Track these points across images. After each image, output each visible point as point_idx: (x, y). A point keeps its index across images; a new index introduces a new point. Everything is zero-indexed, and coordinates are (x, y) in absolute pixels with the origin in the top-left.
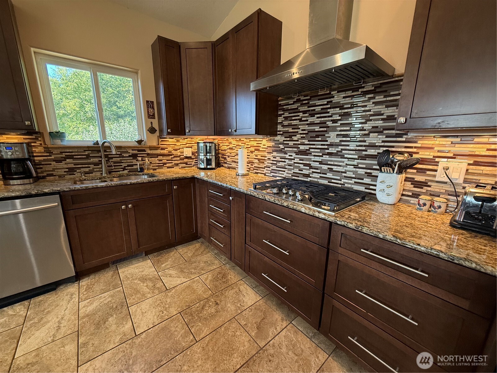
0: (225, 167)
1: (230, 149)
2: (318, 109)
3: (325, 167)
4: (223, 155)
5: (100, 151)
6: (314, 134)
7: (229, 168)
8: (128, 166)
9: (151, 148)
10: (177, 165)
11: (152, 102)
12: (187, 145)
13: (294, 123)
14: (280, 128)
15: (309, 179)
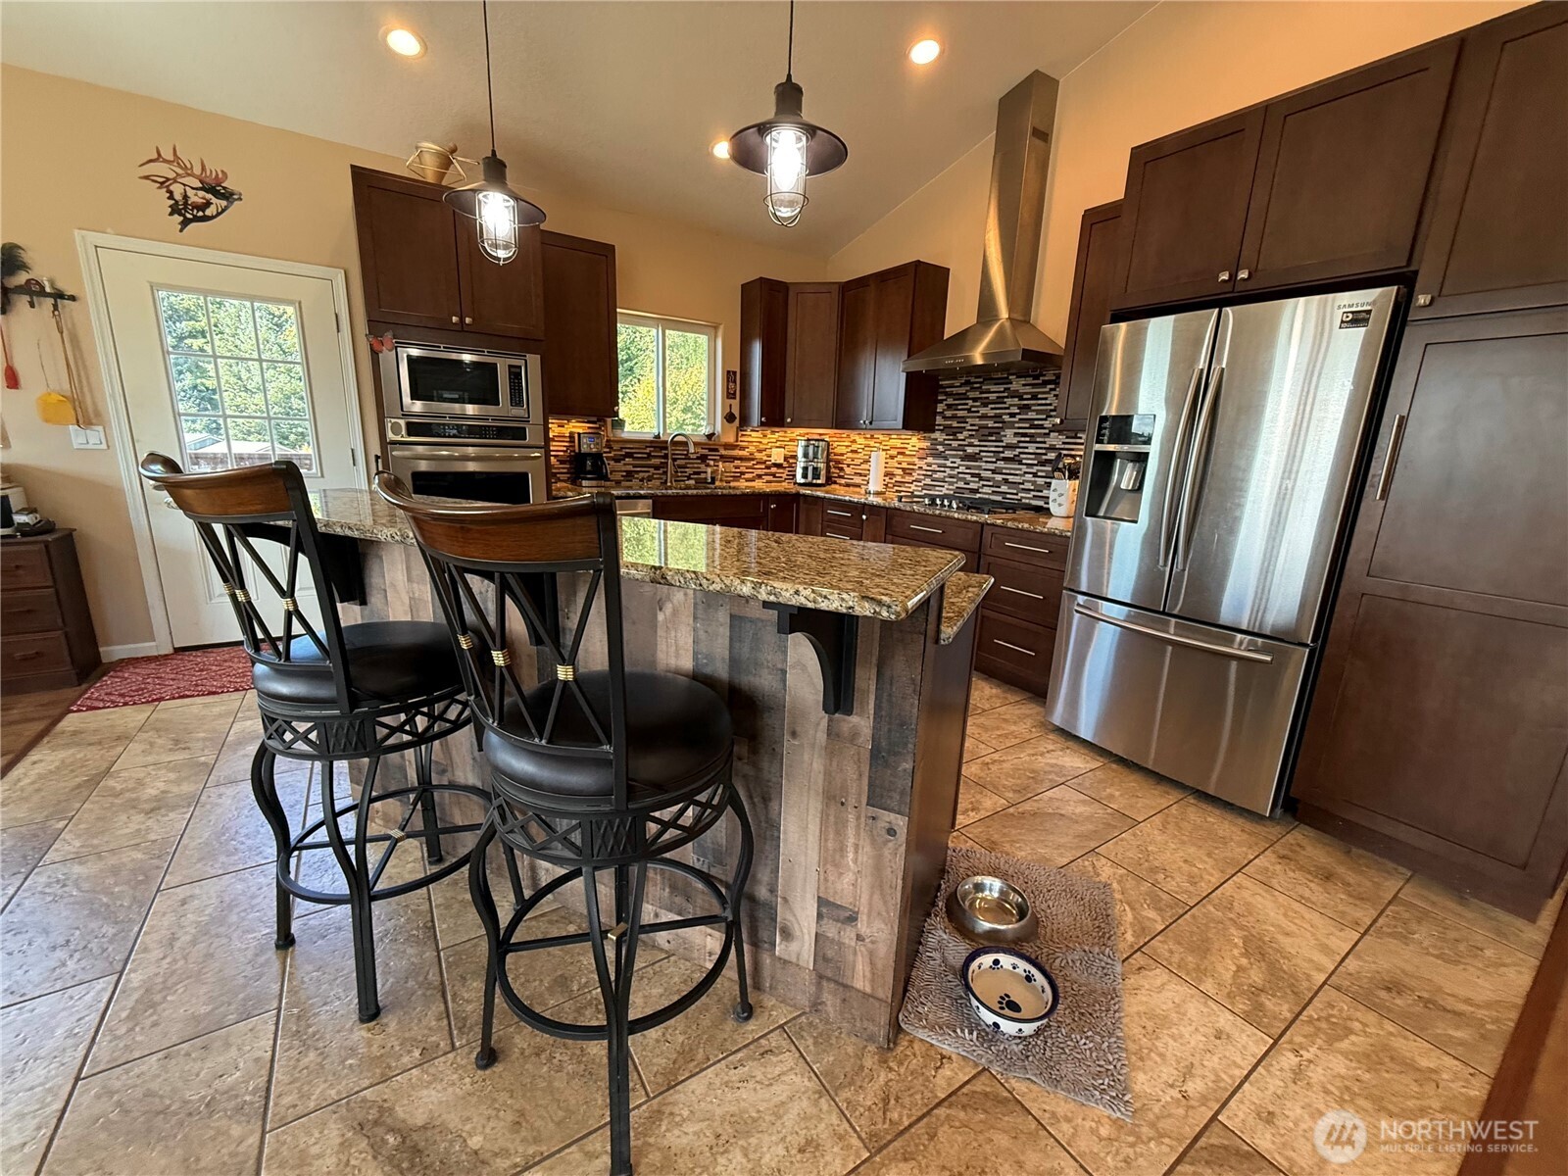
0: (840, 485)
1: (852, 451)
2: (993, 397)
3: (999, 477)
4: (838, 462)
5: (666, 448)
6: (986, 432)
7: (848, 485)
8: (695, 473)
9: (728, 446)
10: (760, 476)
11: (735, 373)
12: (778, 444)
13: (960, 413)
14: (939, 420)
15: (978, 496)
